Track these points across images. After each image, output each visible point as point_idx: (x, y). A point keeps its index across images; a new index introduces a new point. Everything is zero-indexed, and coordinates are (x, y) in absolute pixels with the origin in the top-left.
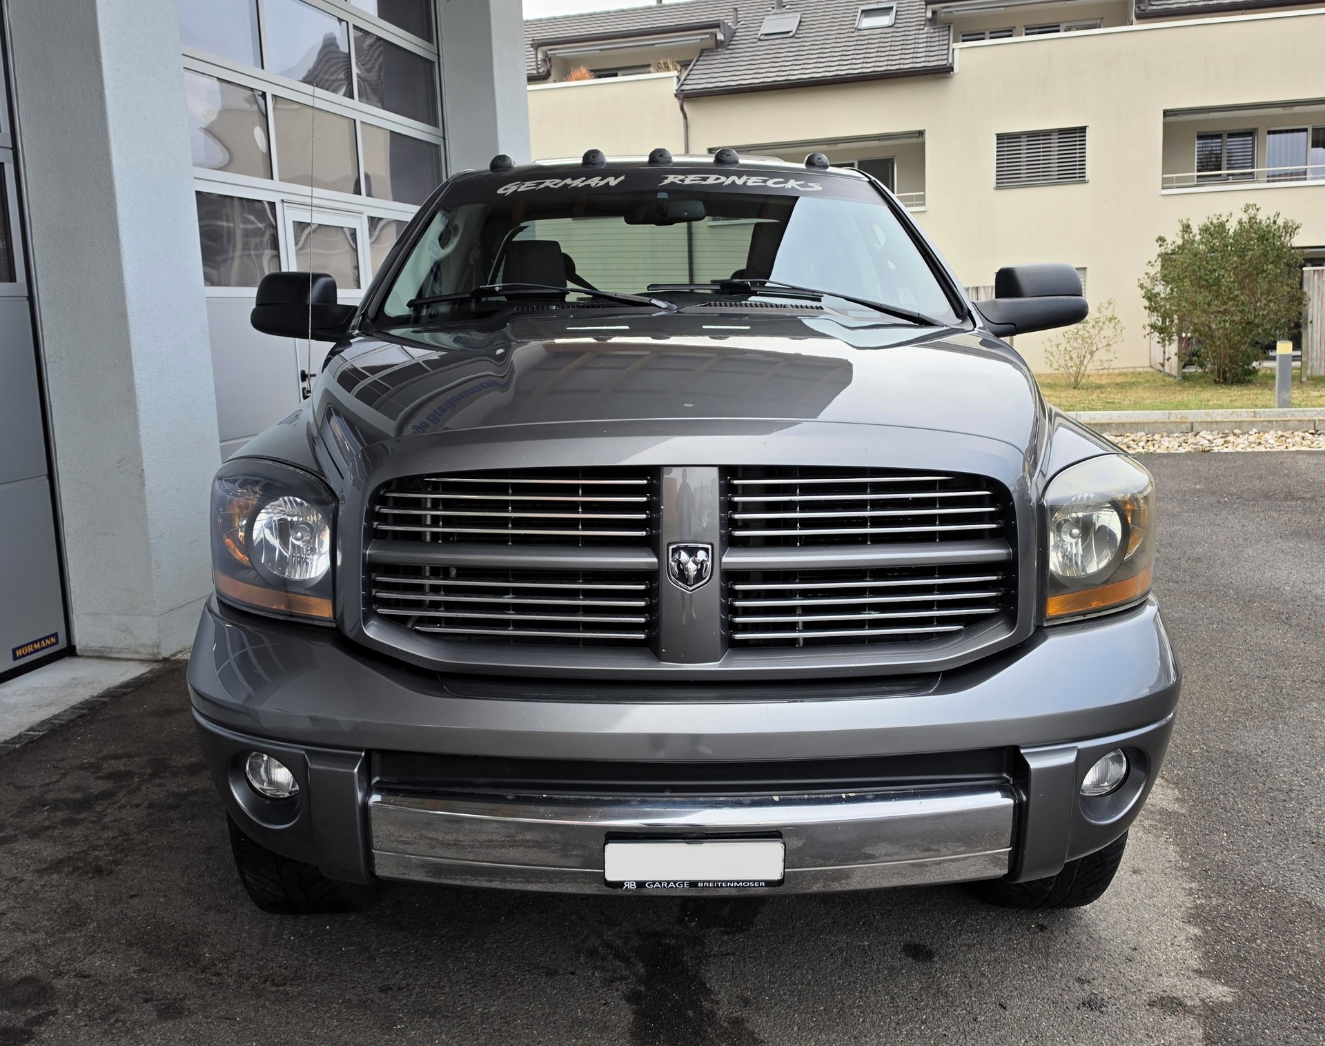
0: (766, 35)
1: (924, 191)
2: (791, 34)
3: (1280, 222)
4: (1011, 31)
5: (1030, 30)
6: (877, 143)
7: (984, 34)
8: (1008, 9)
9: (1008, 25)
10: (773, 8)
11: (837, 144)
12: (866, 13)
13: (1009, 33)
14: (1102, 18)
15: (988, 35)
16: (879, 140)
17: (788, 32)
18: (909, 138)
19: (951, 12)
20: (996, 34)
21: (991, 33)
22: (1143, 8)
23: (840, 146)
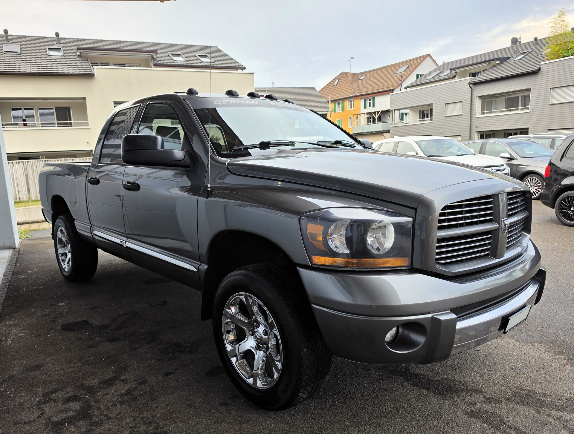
0: (6, 52)
1: (88, 121)
2: (18, 53)
3: (215, 137)
4: (108, 64)
5: (115, 65)
6: (66, 101)
7: (98, 64)
8: (109, 56)
9: (107, 62)
10: (4, 41)
11: (47, 100)
12: (50, 49)
13: (107, 64)
14: (140, 64)
15: (99, 64)
16: (67, 100)
17: (17, 52)
18: (79, 100)
19: (87, 54)
20: (103, 64)
21: (101, 64)
22: (156, 62)
23: (48, 101)
